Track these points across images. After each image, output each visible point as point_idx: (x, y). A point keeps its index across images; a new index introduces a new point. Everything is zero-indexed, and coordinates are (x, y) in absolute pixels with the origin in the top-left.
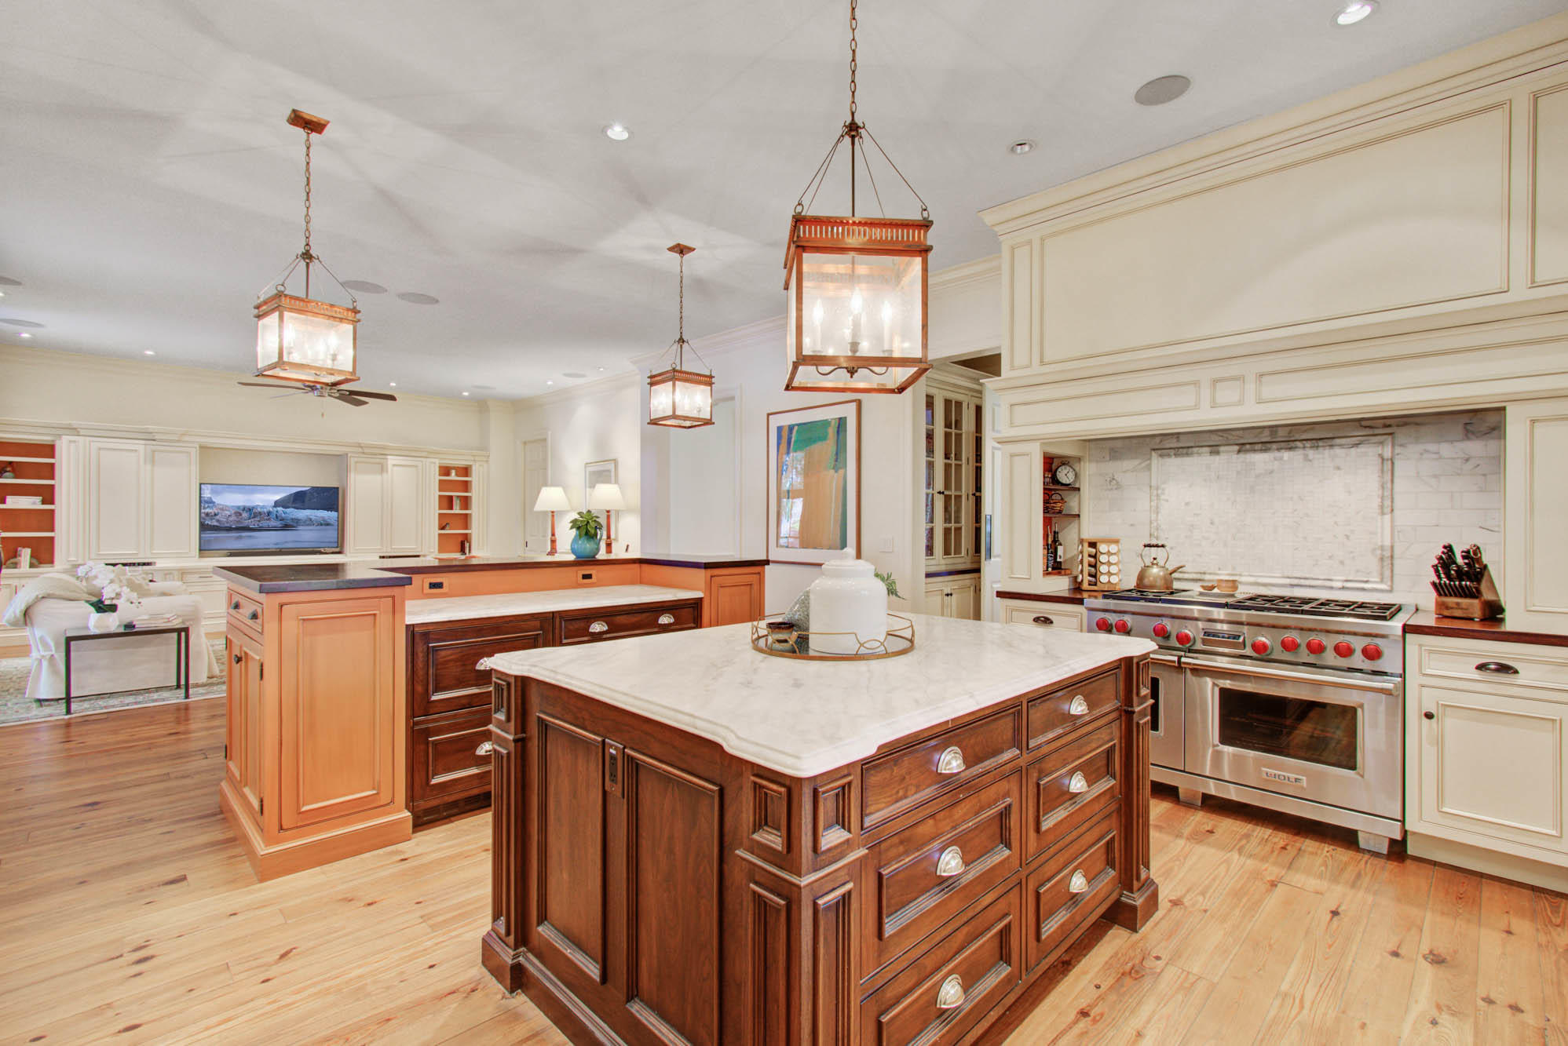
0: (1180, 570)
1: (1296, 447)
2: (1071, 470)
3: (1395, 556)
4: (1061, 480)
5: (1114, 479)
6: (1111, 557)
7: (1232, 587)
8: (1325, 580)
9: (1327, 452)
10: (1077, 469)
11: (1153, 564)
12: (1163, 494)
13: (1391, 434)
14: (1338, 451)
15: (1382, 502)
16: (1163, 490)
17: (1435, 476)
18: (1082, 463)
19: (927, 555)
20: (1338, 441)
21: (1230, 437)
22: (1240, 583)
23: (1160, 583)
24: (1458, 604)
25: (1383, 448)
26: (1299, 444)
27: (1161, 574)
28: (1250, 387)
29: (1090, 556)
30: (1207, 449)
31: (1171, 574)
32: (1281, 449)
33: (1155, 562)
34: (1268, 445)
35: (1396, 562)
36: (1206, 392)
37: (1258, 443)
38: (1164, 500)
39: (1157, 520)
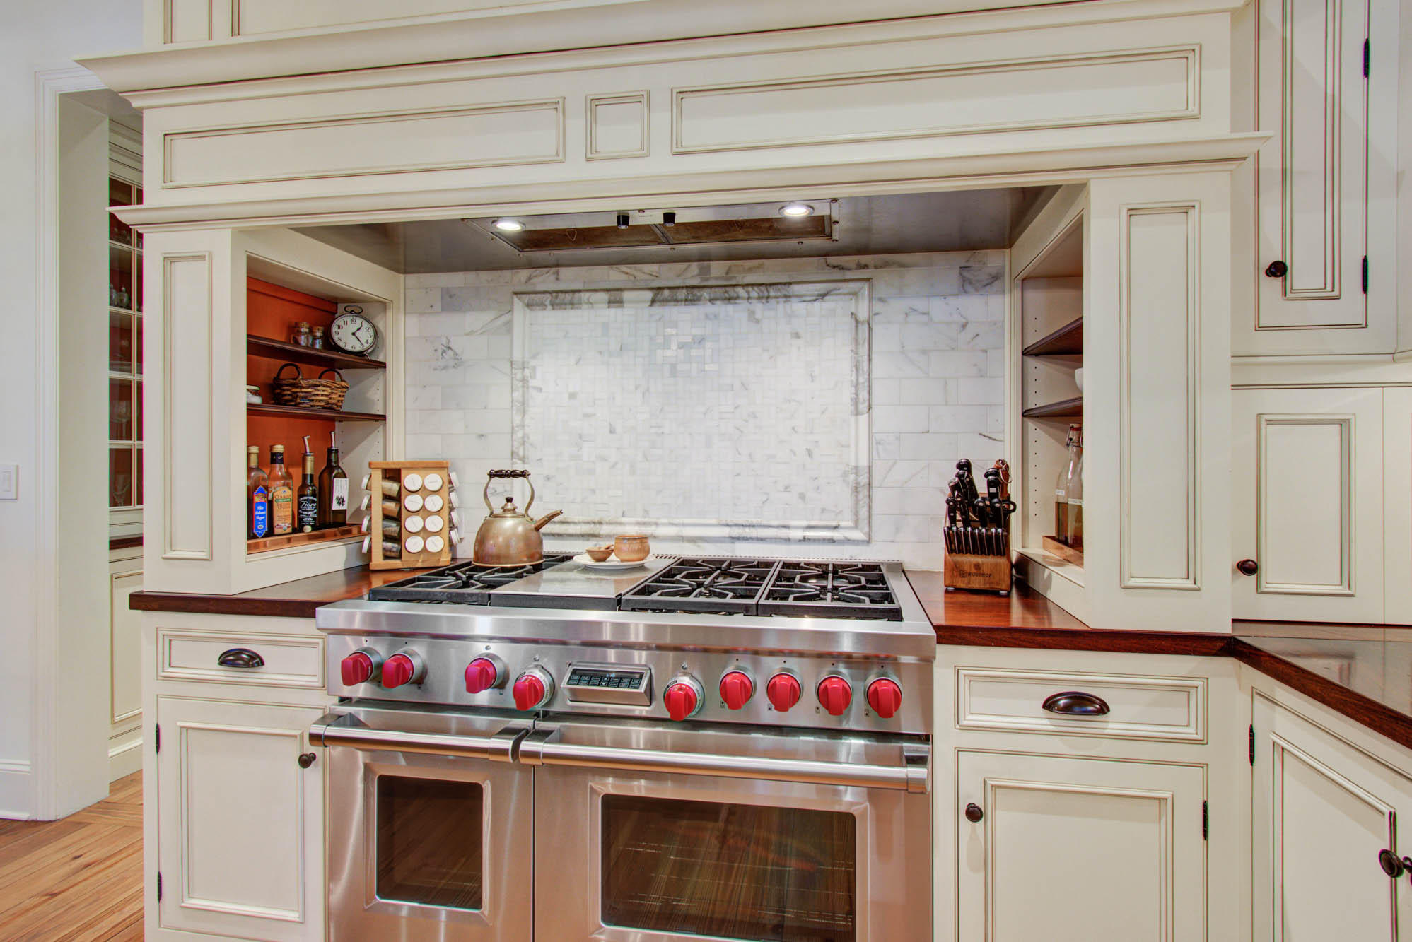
0: (556, 519)
1: (738, 298)
2: (366, 325)
3: (874, 483)
4: (341, 344)
5: (449, 348)
6: (428, 499)
7: (639, 551)
8: (778, 527)
9: (781, 307)
10: (380, 326)
11: (505, 511)
12: (533, 376)
13: (868, 280)
14: (798, 307)
15: (856, 394)
16: (534, 368)
17: (924, 352)
18: (389, 314)
19: (113, 503)
20: (796, 289)
21: (640, 275)
22: (655, 537)
23: (516, 548)
24: (977, 566)
25: (857, 301)
26: (741, 292)
27: (520, 529)
28: (661, 118)
29: (387, 497)
30: (604, 296)
31: (537, 529)
32: (716, 299)
33: (509, 506)
34: (698, 293)
35: (876, 493)
36: (576, 126)
37: (683, 287)
38: (535, 388)
39: (523, 426)
